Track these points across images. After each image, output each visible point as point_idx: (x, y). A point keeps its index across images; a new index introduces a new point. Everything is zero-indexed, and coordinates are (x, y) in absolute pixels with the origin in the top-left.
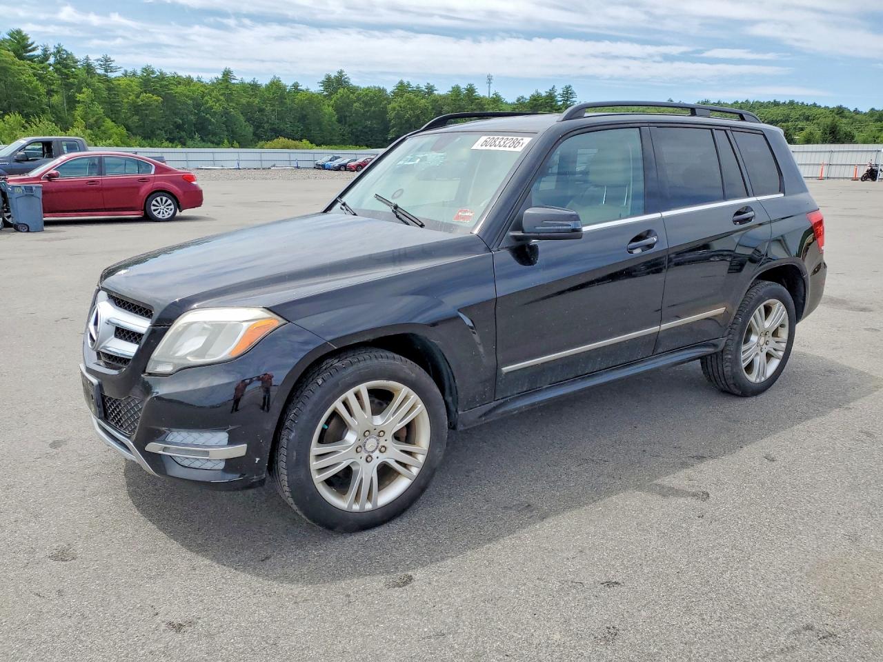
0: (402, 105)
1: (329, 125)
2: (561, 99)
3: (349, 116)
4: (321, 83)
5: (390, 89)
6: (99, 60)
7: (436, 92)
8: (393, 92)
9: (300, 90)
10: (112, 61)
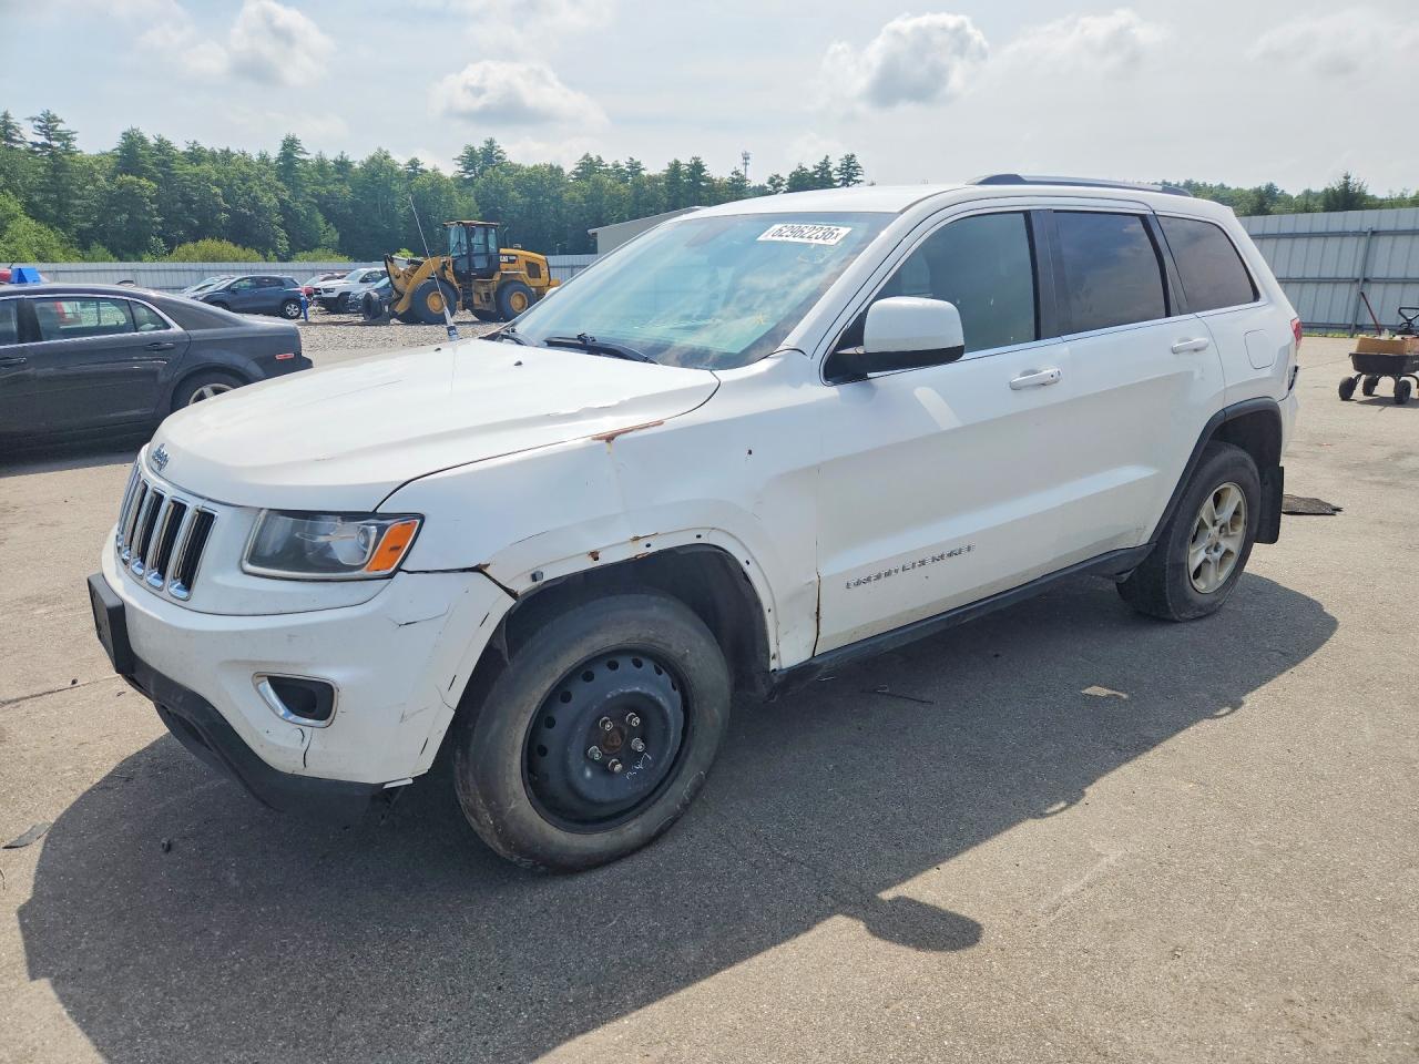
0: (586, 194)
2: (838, 177)
3: (503, 213)
4: (458, 159)
5: (569, 167)
6: (33, 119)
7: (643, 172)
8: (574, 173)
9: (422, 171)
10: (61, 121)
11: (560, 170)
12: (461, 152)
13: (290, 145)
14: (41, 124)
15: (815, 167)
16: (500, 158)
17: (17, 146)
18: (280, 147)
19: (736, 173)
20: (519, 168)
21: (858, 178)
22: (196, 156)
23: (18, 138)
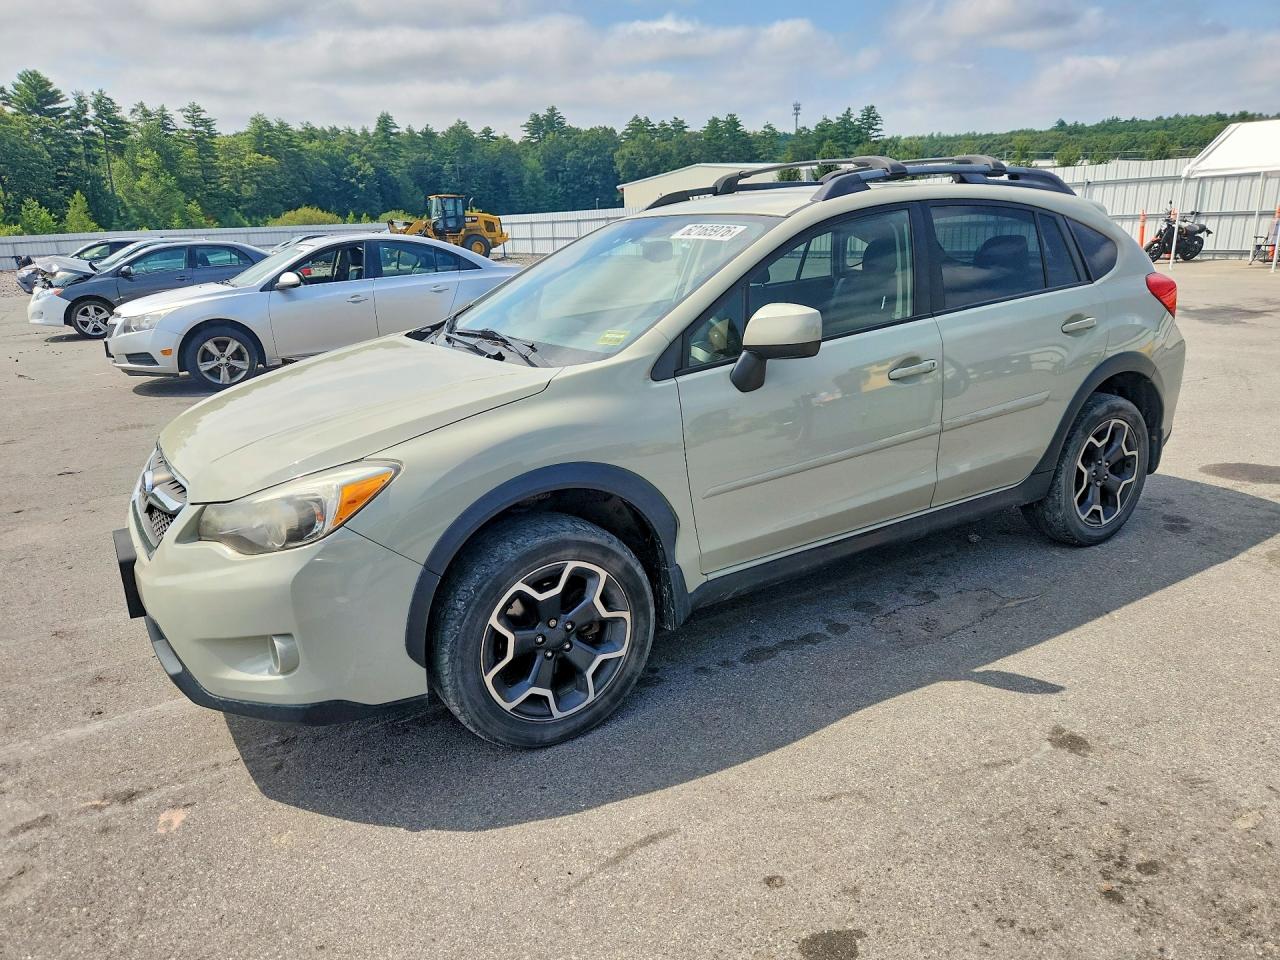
0: (634, 152)
1: (533, 185)
3: (562, 172)
4: (525, 126)
5: (620, 129)
6: (183, 110)
7: (687, 130)
8: (624, 133)
9: (493, 137)
10: (203, 111)
11: (613, 131)
12: (527, 119)
13: (385, 122)
14: (189, 114)
15: (838, 118)
16: (560, 123)
17: (171, 133)
18: (376, 124)
19: (769, 127)
20: (578, 131)
21: (878, 127)
22: (311, 134)
23: (171, 127)
